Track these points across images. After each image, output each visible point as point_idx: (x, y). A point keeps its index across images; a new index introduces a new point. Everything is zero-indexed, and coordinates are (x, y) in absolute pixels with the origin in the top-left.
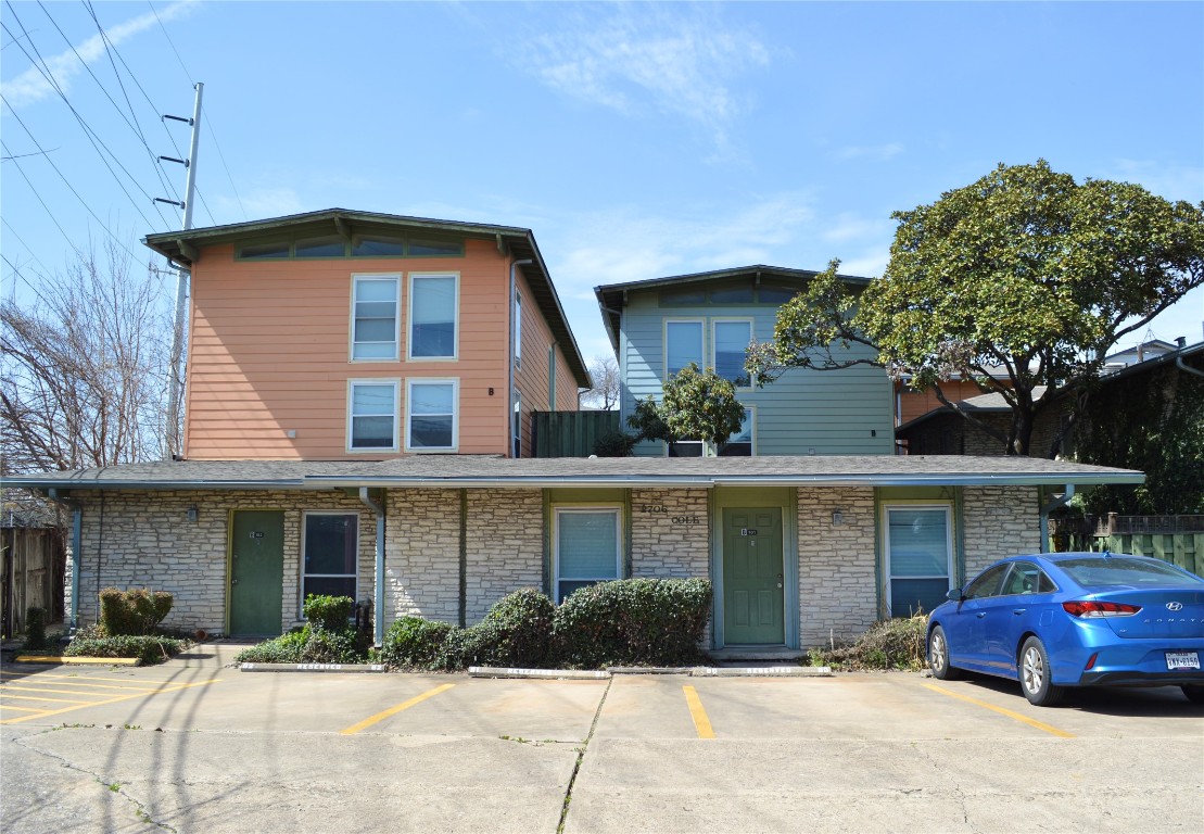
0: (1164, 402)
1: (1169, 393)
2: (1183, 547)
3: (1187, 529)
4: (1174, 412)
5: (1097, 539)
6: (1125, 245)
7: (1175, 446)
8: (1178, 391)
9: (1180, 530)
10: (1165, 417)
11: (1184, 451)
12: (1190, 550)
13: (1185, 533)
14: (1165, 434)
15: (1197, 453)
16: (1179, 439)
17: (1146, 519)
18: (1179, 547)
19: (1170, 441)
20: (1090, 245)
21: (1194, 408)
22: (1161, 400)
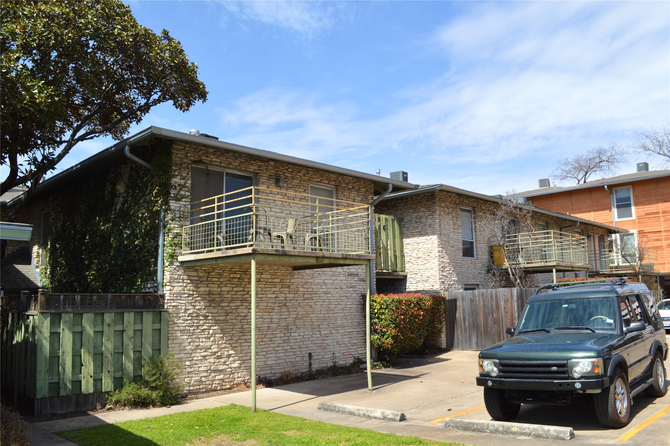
0: (116, 196)
1: (120, 188)
2: (112, 325)
3: (118, 308)
4: (123, 204)
5: (28, 316)
6: (88, 29)
7: (121, 233)
8: (127, 186)
9: (111, 308)
10: (116, 209)
11: (129, 237)
12: (119, 328)
13: (116, 311)
14: (115, 224)
15: (138, 239)
16: (125, 228)
17: (78, 297)
18: (109, 325)
19: (117, 230)
20: (51, 17)
21: (139, 200)
22: (114, 194)
